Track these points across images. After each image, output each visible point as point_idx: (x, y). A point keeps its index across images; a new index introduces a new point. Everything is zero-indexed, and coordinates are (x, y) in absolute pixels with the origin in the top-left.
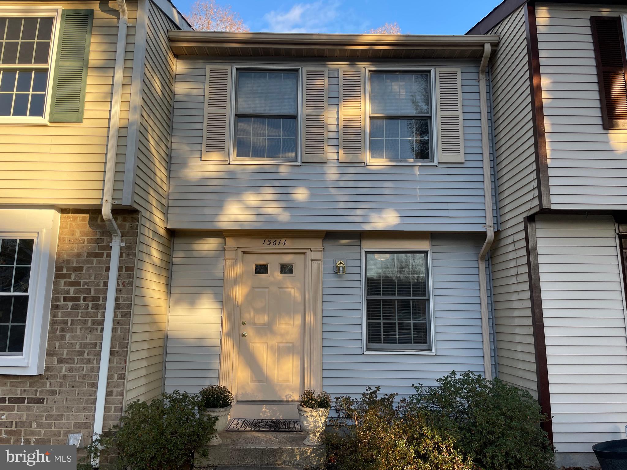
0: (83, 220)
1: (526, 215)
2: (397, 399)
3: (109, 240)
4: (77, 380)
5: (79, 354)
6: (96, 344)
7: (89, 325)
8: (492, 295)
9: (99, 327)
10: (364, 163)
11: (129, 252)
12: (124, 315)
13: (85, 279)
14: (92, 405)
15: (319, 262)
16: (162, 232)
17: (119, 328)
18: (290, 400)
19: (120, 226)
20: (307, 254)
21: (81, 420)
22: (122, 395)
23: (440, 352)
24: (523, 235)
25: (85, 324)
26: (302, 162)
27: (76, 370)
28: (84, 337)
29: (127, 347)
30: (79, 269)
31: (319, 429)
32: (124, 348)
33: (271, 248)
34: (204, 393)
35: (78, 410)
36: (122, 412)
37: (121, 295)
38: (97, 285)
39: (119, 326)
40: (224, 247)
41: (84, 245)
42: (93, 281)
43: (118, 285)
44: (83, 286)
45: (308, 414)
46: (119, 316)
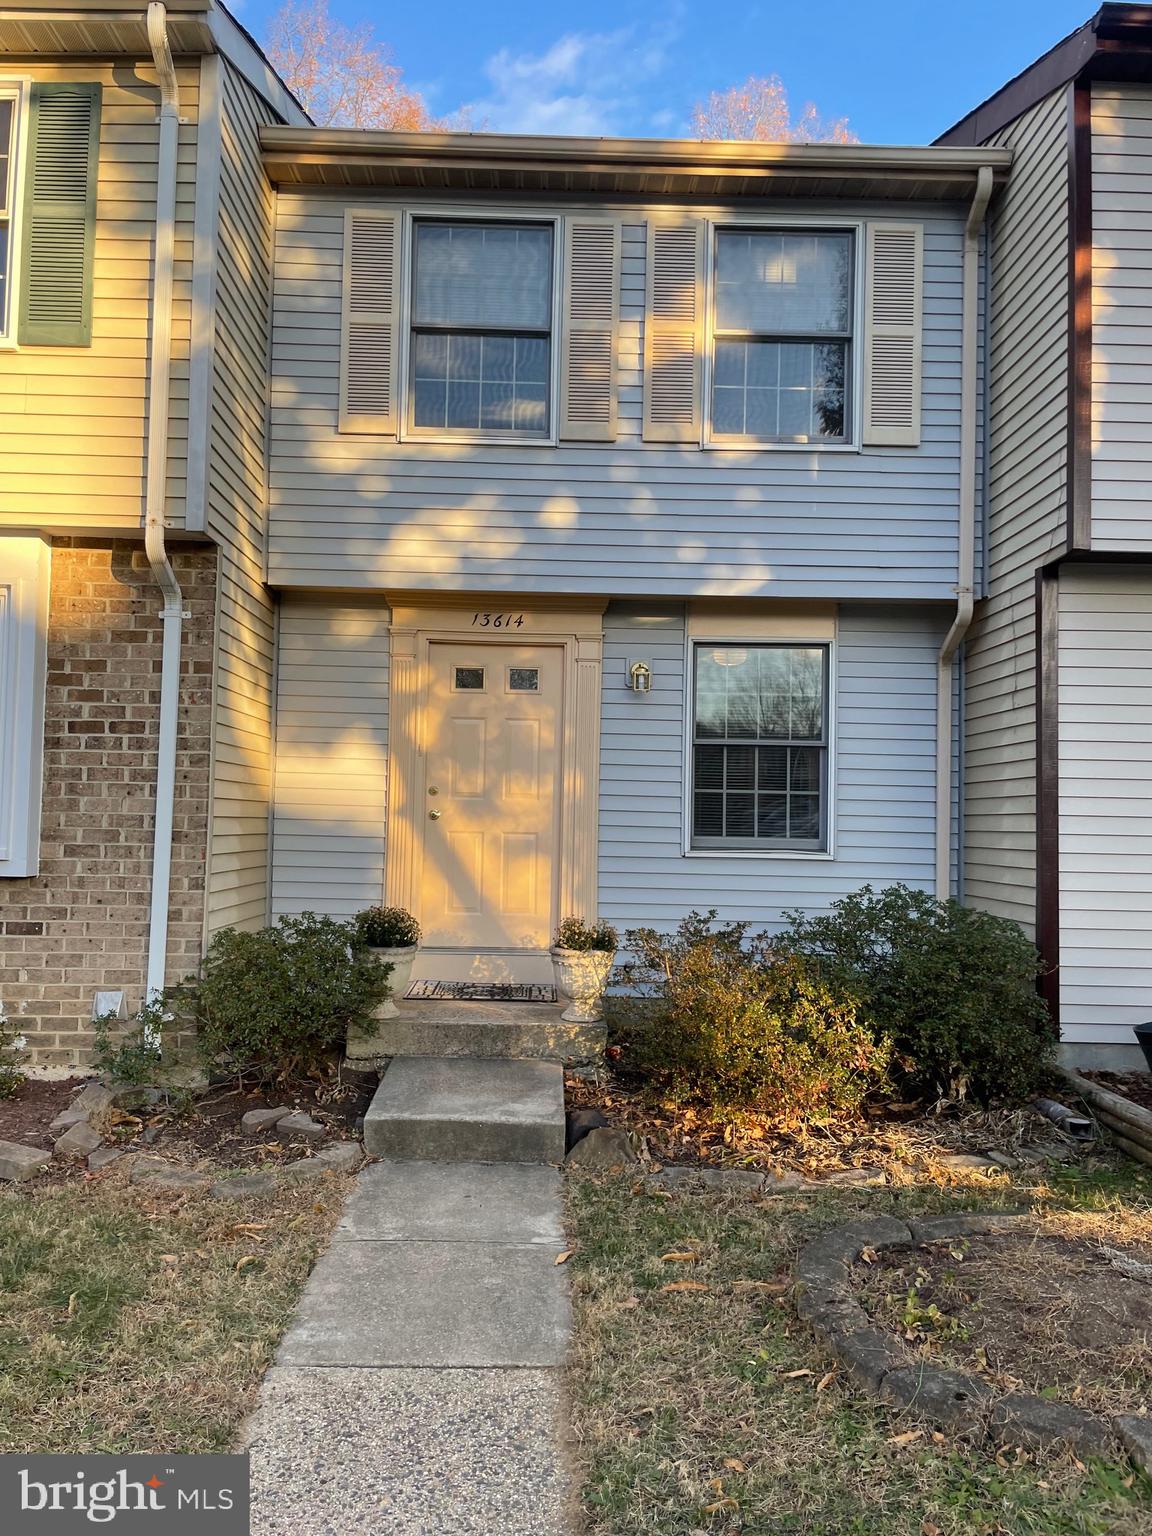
0: (100, 561)
1: (1039, 564)
2: (751, 932)
3: (156, 606)
4: (108, 889)
5: (109, 837)
6: (141, 818)
7: (126, 780)
8: (963, 738)
9: (147, 785)
10: (698, 443)
11: (199, 633)
12: (197, 761)
13: (111, 686)
14: (139, 938)
15: (593, 664)
16: (257, 592)
17: (188, 788)
18: (530, 946)
19: (179, 576)
20: (568, 647)
21: (120, 967)
22: (200, 918)
23: (845, 855)
24: (1031, 607)
25: (117, 778)
26: (561, 441)
27: (103, 868)
28: (116, 805)
29: (206, 826)
30: (97, 666)
31: (592, 991)
32: (201, 827)
33: (491, 632)
34: (362, 918)
35: (112, 946)
36: (201, 952)
37: (187, 722)
38: (138, 699)
39: (188, 785)
40: (389, 630)
41: (104, 614)
42: (128, 692)
43: (181, 699)
44: (109, 700)
45: (573, 961)
46: (186, 763)
